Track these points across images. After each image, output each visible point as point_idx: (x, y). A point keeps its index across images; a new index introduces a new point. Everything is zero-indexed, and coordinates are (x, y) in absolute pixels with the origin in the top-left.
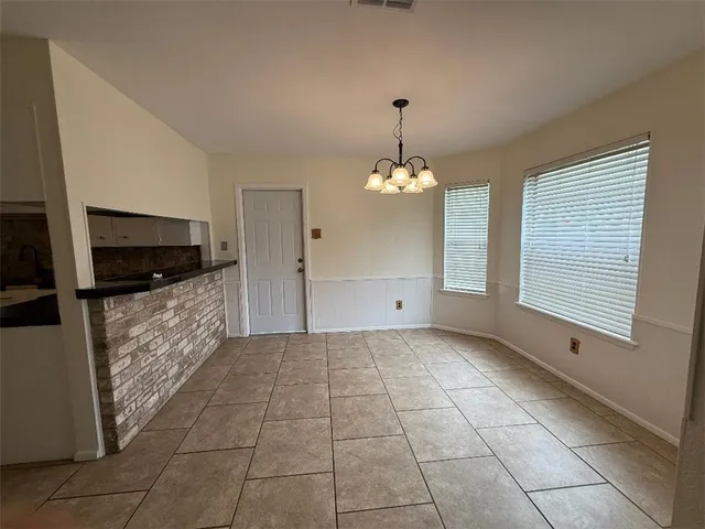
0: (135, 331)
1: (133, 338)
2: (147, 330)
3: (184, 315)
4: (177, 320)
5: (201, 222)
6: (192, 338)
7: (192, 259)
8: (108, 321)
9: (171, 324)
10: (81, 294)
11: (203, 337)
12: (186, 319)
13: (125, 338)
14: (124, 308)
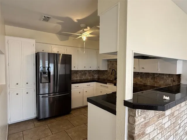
0: (149, 130)
1: (147, 134)
2: (155, 129)
3: (173, 120)
4: (169, 123)
5: (183, 60)
6: (176, 135)
7: (174, 81)
8: (136, 123)
9: (166, 126)
10: (126, 103)
11: (181, 134)
12: (174, 123)
13: (143, 134)
14: (145, 115)
